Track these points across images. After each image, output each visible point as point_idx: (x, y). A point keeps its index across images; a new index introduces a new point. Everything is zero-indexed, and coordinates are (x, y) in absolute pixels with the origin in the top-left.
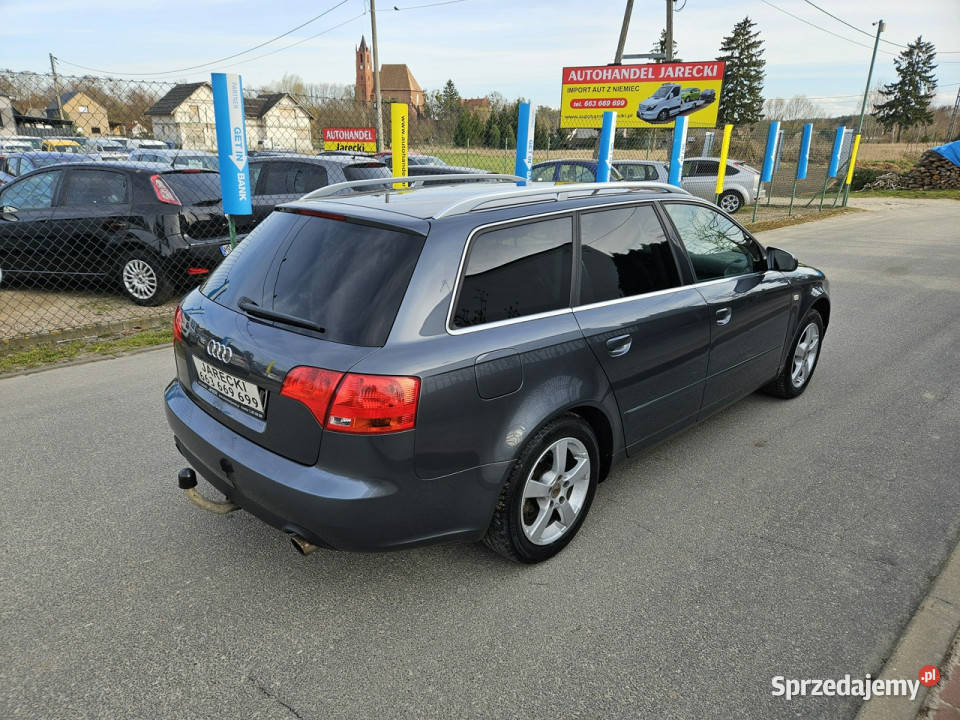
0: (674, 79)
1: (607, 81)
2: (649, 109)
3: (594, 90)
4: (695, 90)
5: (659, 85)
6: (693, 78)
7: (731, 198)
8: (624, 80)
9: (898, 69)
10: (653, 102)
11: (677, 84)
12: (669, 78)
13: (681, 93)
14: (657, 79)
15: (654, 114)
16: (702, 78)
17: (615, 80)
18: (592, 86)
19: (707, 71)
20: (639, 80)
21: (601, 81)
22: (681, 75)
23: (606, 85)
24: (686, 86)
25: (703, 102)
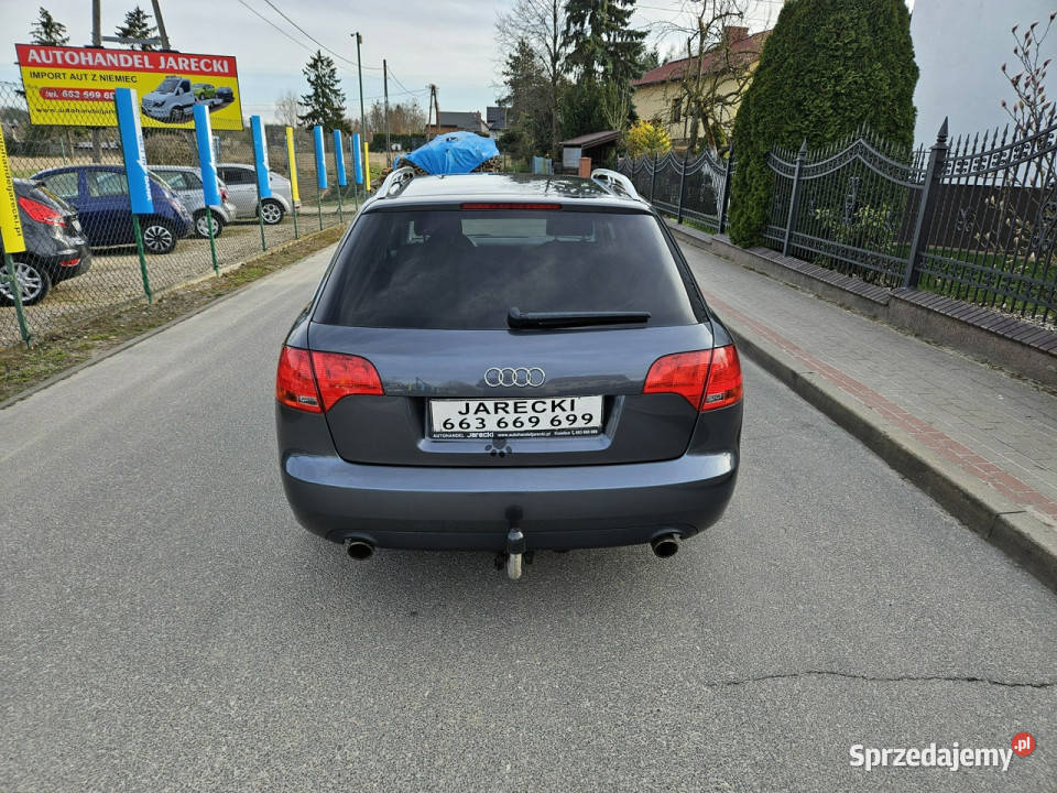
0: (179, 72)
1: (88, 67)
2: (156, 105)
3: (73, 77)
4: (209, 86)
5: (161, 77)
6: (201, 73)
7: (271, 208)
8: (113, 67)
9: (309, 80)
10: (160, 98)
11: (185, 77)
12: (171, 70)
13: (192, 89)
14: (156, 70)
15: (165, 111)
16: (212, 73)
17: (100, 67)
18: (69, 72)
19: (216, 66)
20: (132, 68)
21: (79, 66)
22: (187, 68)
23: (90, 72)
24: (194, 80)
25: (220, 101)
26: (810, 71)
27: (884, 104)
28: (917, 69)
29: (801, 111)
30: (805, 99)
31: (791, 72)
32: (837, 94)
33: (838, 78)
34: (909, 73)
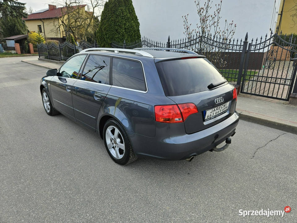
26: (118, 22)
27: (136, 31)
28: (139, 23)
29: (117, 32)
30: (118, 29)
31: (113, 22)
32: (125, 28)
33: (125, 24)
34: (138, 24)
